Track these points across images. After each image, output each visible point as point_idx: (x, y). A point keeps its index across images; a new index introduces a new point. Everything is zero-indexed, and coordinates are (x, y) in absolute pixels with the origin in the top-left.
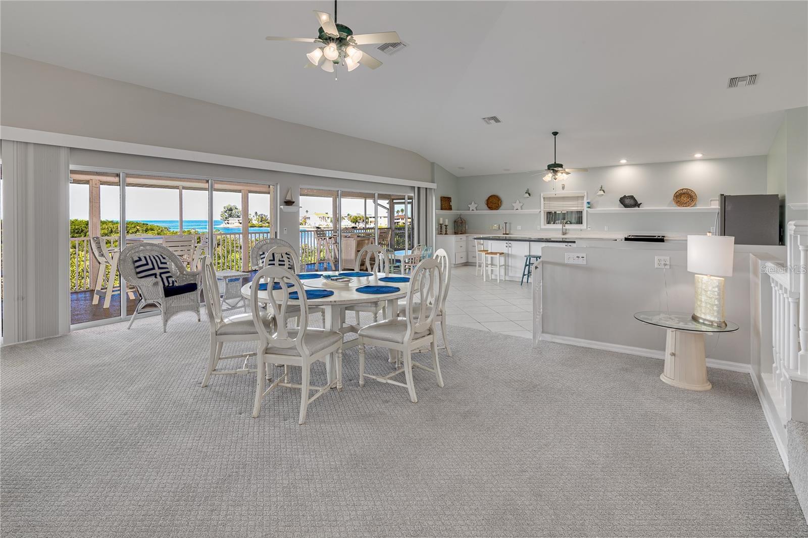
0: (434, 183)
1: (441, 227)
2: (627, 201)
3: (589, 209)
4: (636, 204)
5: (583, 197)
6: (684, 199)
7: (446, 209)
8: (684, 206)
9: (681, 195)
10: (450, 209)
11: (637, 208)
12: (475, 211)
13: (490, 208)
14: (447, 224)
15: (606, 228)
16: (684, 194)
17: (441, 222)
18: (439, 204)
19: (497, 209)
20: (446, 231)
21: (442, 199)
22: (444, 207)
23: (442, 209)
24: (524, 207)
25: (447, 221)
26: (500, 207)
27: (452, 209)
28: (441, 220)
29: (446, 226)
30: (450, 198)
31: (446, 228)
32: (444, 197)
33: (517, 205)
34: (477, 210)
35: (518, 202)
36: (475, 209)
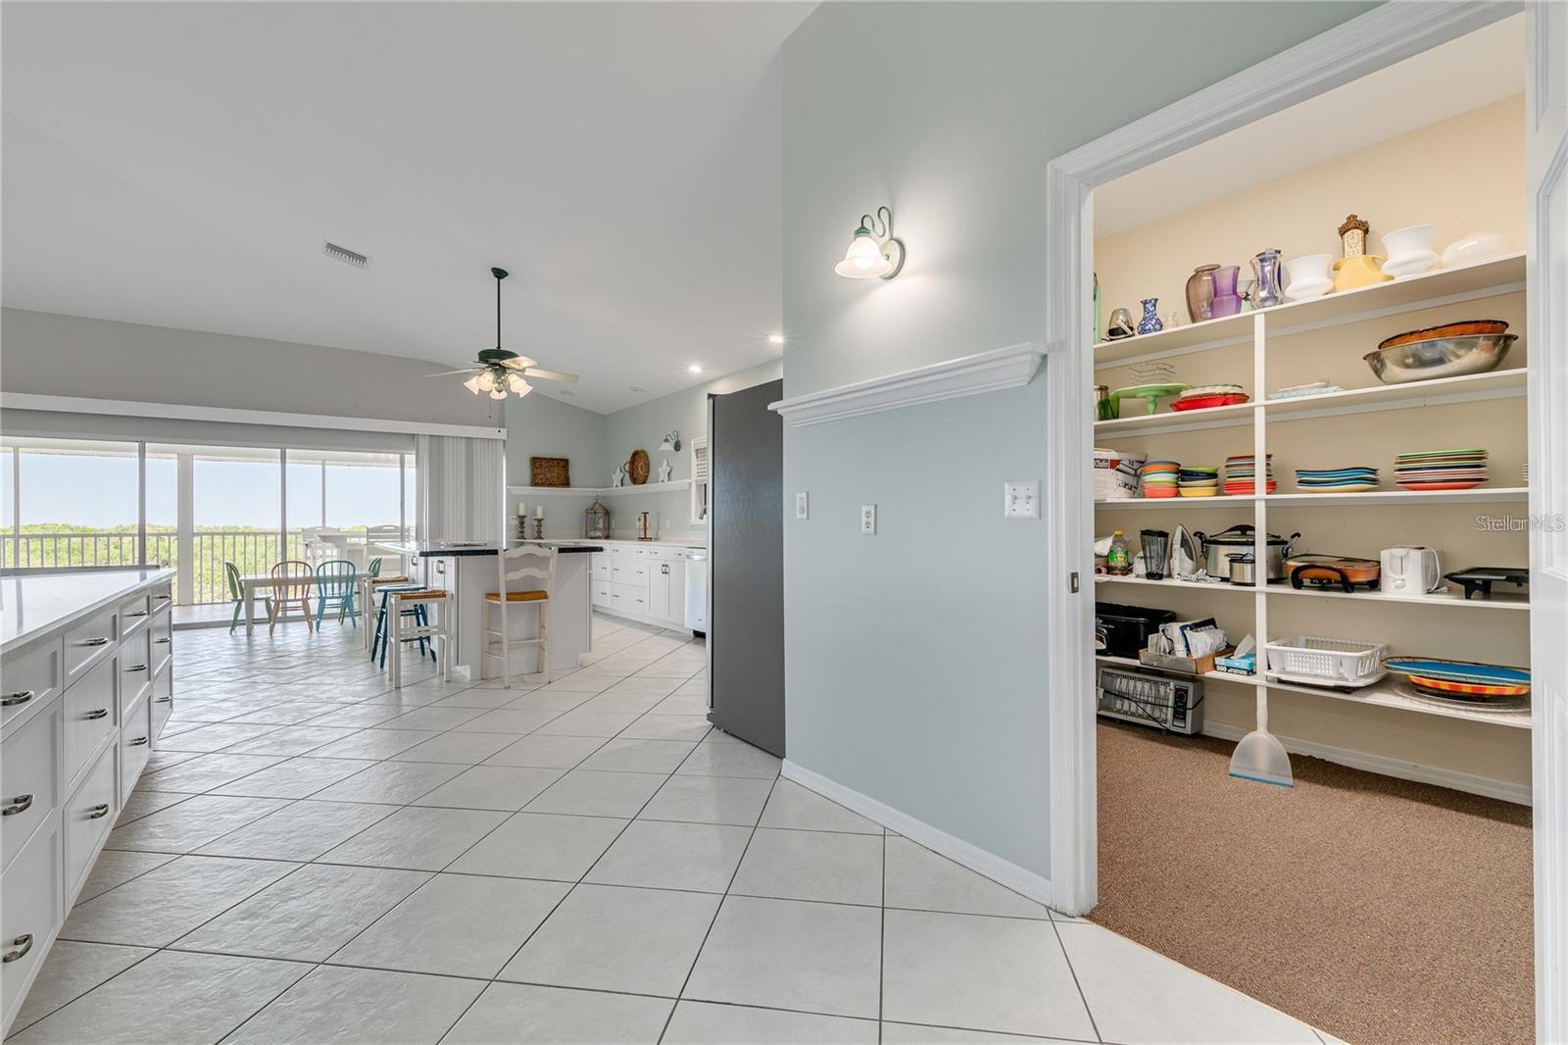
0: (504, 428)
1: (522, 524)
7: (542, 485)
10: (566, 483)
12: (620, 487)
13: (634, 481)
14: (539, 516)
17: (522, 513)
18: (526, 472)
19: (644, 483)
20: (539, 532)
21: (536, 462)
22: (543, 481)
23: (534, 484)
24: (673, 475)
25: (540, 510)
26: (647, 477)
27: (571, 483)
28: (522, 506)
29: (539, 521)
30: (566, 461)
31: (539, 526)
32: (545, 459)
33: (663, 470)
34: (622, 485)
35: (665, 462)
36: (620, 485)
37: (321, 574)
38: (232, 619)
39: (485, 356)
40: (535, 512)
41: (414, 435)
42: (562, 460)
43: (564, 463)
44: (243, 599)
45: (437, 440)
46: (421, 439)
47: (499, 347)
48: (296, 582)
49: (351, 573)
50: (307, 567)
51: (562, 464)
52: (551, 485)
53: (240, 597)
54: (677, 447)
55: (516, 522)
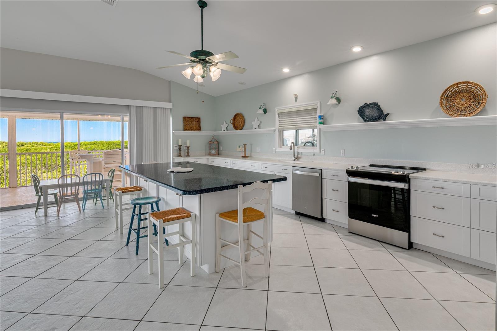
0: (171, 102)
1: (180, 149)
2: (369, 112)
3: (322, 126)
4: (381, 116)
5: (316, 109)
6: (461, 102)
7: (188, 130)
8: (460, 115)
9: (455, 95)
10: (199, 129)
11: (382, 122)
12: (226, 131)
13: (236, 128)
14: (188, 145)
15: (342, 152)
16: (461, 92)
17: (180, 144)
18: (181, 124)
19: (241, 130)
20: (188, 153)
21: (186, 119)
22: (189, 128)
23: (185, 129)
24: (261, 125)
25: (188, 142)
26: (244, 126)
27: (202, 129)
28: (180, 141)
29: (188, 147)
30: (199, 119)
31: (188, 150)
32: (189, 117)
33: (255, 124)
34: (227, 130)
35: (256, 119)
36: (226, 130)
37: (85, 180)
38: (36, 202)
39: (196, 54)
40: (186, 143)
41: (128, 106)
42: (197, 118)
43: (198, 119)
44: (42, 195)
45: (139, 108)
46: (132, 108)
47: (202, 49)
48: (71, 185)
49: (101, 179)
50: (77, 178)
51: (197, 120)
52: (192, 130)
53: (40, 194)
54: (265, 111)
55: (177, 148)
